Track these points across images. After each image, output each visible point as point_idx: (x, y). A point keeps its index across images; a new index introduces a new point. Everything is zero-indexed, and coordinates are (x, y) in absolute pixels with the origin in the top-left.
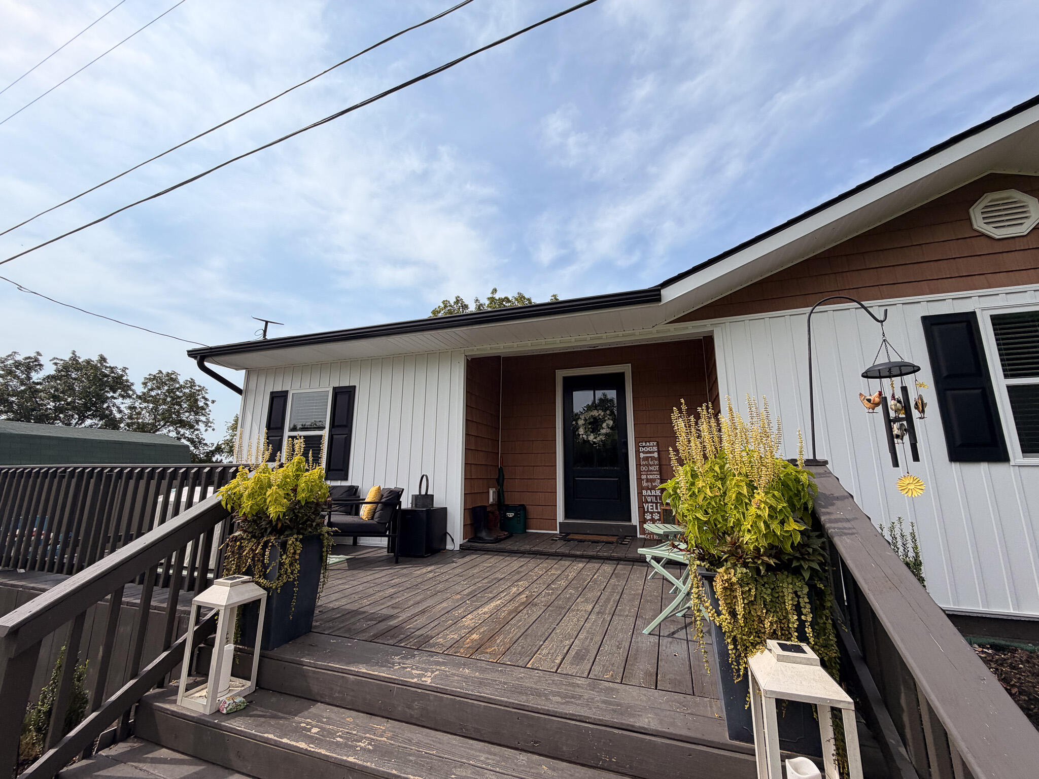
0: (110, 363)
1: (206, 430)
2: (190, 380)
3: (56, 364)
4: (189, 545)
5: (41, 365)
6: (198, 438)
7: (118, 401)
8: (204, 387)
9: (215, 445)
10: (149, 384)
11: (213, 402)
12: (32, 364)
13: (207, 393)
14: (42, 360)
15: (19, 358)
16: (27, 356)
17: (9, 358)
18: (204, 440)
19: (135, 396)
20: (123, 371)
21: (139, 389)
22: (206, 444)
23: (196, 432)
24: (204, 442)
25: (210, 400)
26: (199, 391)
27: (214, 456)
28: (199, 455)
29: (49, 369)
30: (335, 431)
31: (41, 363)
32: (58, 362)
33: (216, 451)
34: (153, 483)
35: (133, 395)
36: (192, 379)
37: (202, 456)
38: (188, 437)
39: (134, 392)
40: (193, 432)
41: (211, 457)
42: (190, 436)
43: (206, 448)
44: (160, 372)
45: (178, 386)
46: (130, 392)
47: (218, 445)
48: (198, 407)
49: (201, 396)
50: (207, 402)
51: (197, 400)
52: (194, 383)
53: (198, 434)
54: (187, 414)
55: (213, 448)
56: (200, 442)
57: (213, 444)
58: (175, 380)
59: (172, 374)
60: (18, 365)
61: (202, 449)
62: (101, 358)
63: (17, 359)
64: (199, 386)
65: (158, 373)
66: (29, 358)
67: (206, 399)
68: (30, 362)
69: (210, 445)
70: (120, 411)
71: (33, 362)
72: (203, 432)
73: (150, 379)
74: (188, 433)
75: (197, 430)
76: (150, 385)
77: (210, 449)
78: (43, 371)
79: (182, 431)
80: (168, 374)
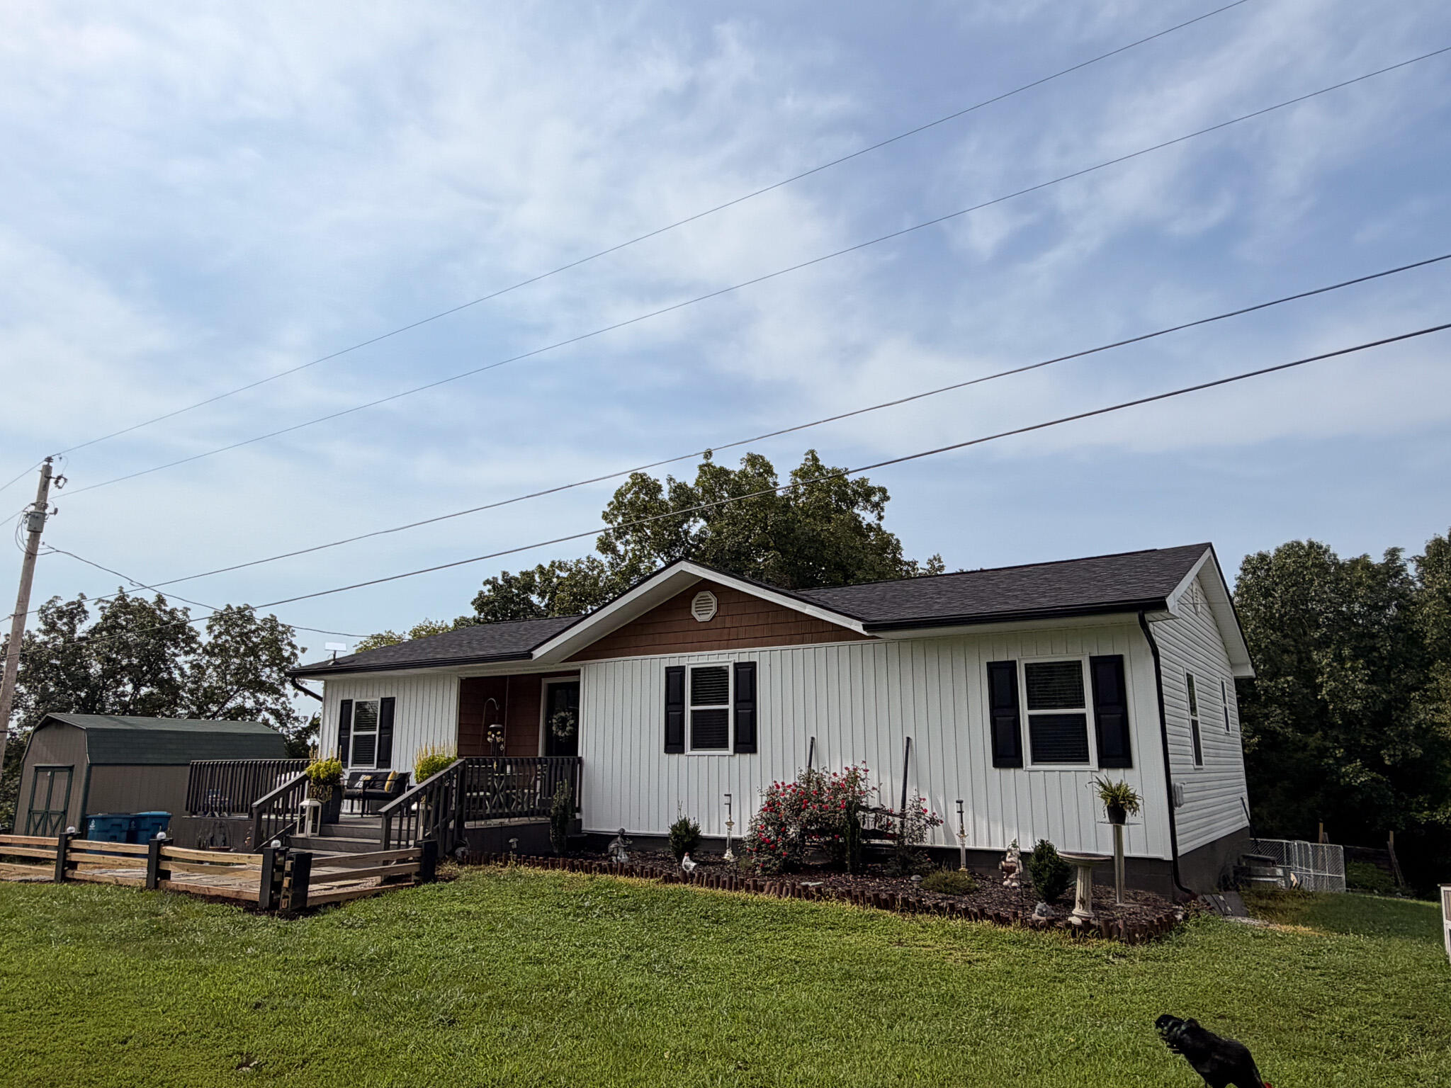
0: (171, 604)
1: (296, 695)
2: (270, 617)
3: (102, 608)
4: (291, 793)
5: (85, 612)
6: (285, 709)
7: (180, 660)
8: (290, 627)
9: (310, 719)
10: (215, 628)
11: (304, 650)
12: (75, 611)
13: (294, 636)
14: (87, 606)
15: (60, 603)
16: (71, 601)
17: (50, 606)
18: (294, 711)
19: (200, 651)
20: (185, 614)
21: (205, 638)
22: (296, 719)
23: (283, 699)
24: (294, 715)
25: (299, 647)
26: (283, 633)
27: (309, 738)
28: (288, 736)
29: (95, 617)
30: (383, 732)
31: (86, 608)
32: (104, 605)
33: (312, 728)
34: (275, 769)
35: (198, 648)
36: (272, 616)
37: (292, 737)
38: (271, 709)
39: (200, 645)
40: (277, 699)
41: (305, 738)
42: (273, 706)
43: (296, 724)
44: (229, 607)
45: (253, 627)
46: (194, 646)
47: (313, 718)
48: (283, 659)
49: (286, 642)
50: (295, 651)
51: (280, 650)
52: (276, 621)
53: (284, 702)
54: (267, 670)
55: (307, 724)
56: (288, 716)
57: (306, 718)
58: (250, 620)
59: (245, 609)
60: (61, 614)
61: (291, 726)
62: (159, 598)
63: (58, 605)
64: (283, 626)
65: (226, 610)
66: (73, 603)
67: (294, 647)
68: (72, 609)
69: (303, 720)
70: (183, 674)
71: (76, 609)
72: (292, 700)
73: (215, 620)
74: (269, 701)
75: (283, 695)
76: (217, 629)
77: (303, 725)
78: (89, 620)
79: (261, 697)
80: (240, 611)
